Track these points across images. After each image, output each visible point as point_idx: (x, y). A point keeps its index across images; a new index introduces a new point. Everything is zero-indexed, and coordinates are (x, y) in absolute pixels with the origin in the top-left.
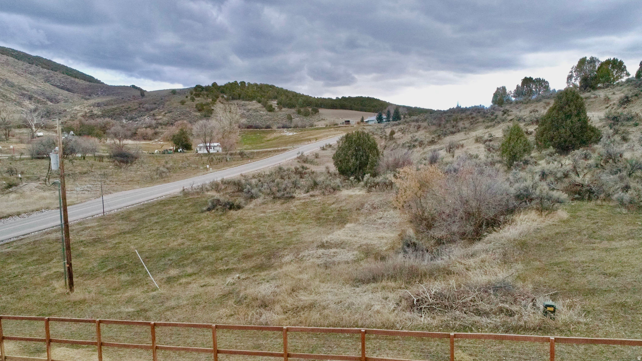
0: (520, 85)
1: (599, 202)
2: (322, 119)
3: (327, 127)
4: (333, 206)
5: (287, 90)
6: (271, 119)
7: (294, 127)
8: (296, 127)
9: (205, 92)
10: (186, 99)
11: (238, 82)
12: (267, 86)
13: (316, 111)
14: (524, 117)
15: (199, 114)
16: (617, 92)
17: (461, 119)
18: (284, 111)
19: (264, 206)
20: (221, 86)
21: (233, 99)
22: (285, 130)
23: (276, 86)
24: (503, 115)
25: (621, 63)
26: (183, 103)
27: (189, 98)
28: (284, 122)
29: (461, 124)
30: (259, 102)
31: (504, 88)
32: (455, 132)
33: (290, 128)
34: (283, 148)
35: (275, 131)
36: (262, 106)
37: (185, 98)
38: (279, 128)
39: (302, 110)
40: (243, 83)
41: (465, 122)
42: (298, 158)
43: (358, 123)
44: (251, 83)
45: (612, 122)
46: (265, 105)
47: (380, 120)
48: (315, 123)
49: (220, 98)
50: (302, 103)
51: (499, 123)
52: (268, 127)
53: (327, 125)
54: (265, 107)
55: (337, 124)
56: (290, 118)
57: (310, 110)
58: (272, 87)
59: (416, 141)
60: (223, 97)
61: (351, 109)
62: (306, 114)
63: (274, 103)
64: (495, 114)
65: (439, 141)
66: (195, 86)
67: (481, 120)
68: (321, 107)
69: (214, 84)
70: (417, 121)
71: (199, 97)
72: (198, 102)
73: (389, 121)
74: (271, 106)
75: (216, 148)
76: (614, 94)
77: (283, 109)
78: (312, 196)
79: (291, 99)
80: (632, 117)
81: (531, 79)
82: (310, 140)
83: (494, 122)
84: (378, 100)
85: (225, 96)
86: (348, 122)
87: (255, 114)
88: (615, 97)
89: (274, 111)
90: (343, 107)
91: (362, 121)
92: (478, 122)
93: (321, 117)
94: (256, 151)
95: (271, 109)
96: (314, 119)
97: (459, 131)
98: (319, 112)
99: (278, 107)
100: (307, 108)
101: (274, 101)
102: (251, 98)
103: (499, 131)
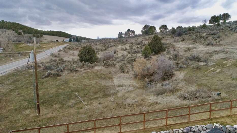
0: (126, 31)
4: (98, 73)
5: (26, 26)
6: (20, 38)
7: (33, 42)
13: (42, 36)
14: (134, 42)
17: (111, 42)
18: (26, 35)
19: (69, 74)
22: (28, 43)
25: (155, 27)
30: (13, 30)
33: (31, 42)
36: (15, 32)
38: (25, 42)
39: (35, 35)
40: (3, 21)
41: (113, 43)
43: (62, 42)
46: (17, 32)
47: (70, 40)
48: (43, 41)
50: (35, 32)
51: (126, 44)
52: (20, 42)
53: (48, 42)
55: (52, 42)
56: (30, 38)
57: (39, 35)
58: (18, 24)
62: (38, 37)
63: (21, 31)
65: (108, 50)
68: (43, 34)
73: (74, 41)
74: (20, 32)
75: (1, 51)
77: (26, 34)
78: (85, 70)
79: (29, 30)
83: (124, 44)
86: (57, 41)
90: (53, 35)
91: (64, 40)
92: (118, 43)
93: (45, 38)
94: (25, 52)
95: (20, 34)
96: (41, 39)
97: (113, 46)
98: (43, 36)
99: (24, 33)
100: (37, 34)
101: (21, 30)
102: (9, 28)
103: (127, 46)
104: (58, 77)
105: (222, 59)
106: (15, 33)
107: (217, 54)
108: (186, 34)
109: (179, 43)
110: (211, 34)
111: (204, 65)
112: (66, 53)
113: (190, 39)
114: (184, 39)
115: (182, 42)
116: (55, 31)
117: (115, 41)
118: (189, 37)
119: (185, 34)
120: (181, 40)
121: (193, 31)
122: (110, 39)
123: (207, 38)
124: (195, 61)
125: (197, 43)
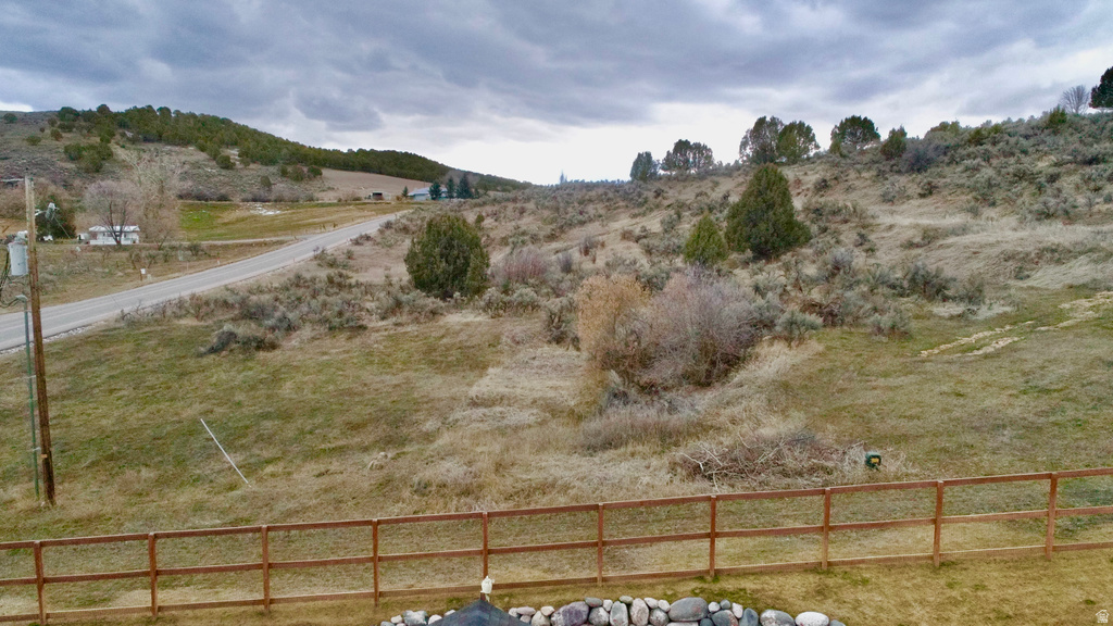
0: (671, 151)
1: (845, 328)
2: (329, 188)
3: (341, 203)
4: (445, 340)
5: (255, 131)
6: (227, 184)
7: (276, 201)
8: (279, 200)
9: (83, 123)
10: (40, 135)
11: (156, 108)
12: (215, 119)
13: (317, 173)
14: (688, 202)
15: (73, 166)
16: (809, 173)
17: (590, 201)
18: (254, 170)
19: (317, 342)
20: (117, 114)
21: (146, 140)
22: (258, 204)
23: (234, 121)
24: (656, 197)
25: (809, 129)
26: (34, 141)
27: (48, 131)
28: (255, 189)
29: (591, 209)
30: (202, 149)
31: (648, 155)
32: (585, 222)
33: (268, 201)
34: (274, 239)
35: (239, 206)
36: (208, 157)
37: (39, 132)
38: (243, 200)
39: (290, 169)
40: (165, 111)
41: (598, 206)
42: (316, 258)
43: (398, 198)
44: (182, 111)
45: (814, 215)
46: (214, 156)
47: (435, 193)
48: (316, 195)
49: (118, 137)
50: (288, 157)
51: (651, 210)
52: (223, 198)
53: (340, 200)
54: (214, 159)
55: (358, 199)
56: (267, 183)
57: (305, 169)
58: (226, 122)
59: (524, 233)
60: (123, 135)
61: (381, 173)
62: (299, 178)
63: (233, 153)
64: (644, 196)
65: (562, 236)
66: (59, 109)
67: (621, 204)
68: (324, 166)
69: (103, 109)
70: (515, 200)
71: (70, 131)
72: (68, 143)
73: (452, 197)
74: (227, 158)
75: (132, 235)
76: (806, 174)
77: (252, 166)
78: (397, 324)
79: (265, 148)
80: (840, 210)
81: (687, 142)
82: (323, 225)
83: (644, 208)
84: (424, 159)
85: (129, 134)
86: (379, 195)
87: (195, 171)
88: (807, 178)
89: (232, 169)
90: (366, 168)
91: (405, 194)
92: (618, 208)
93: (327, 184)
94: (219, 243)
95: (226, 164)
96: (313, 188)
97: (591, 220)
98: (321, 174)
99: (242, 162)
100: (299, 166)
101: (233, 149)
102: (184, 142)
103: (654, 223)
104: (262, 355)
105: (1071, 287)
106: (209, 160)
107: (1059, 262)
108: (952, 161)
109: (905, 206)
110: (1079, 158)
111: (952, 318)
112: (384, 251)
113: (962, 186)
114: (936, 187)
115: (922, 201)
116: (383, 149)
117: (608, 196)
118: (964, 175)
119: (946, 159)
120: (919, 191)
121: (994, 144)
122: (590, 186)
123: (1053, 178)
124: (916, 296)
125: (993, 204)
